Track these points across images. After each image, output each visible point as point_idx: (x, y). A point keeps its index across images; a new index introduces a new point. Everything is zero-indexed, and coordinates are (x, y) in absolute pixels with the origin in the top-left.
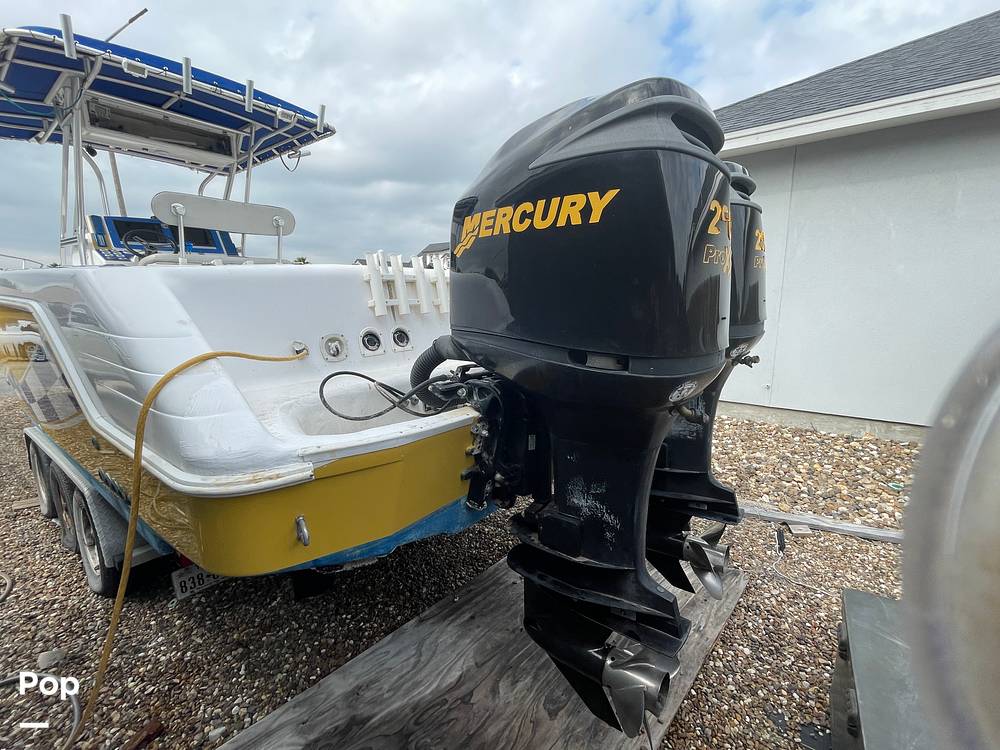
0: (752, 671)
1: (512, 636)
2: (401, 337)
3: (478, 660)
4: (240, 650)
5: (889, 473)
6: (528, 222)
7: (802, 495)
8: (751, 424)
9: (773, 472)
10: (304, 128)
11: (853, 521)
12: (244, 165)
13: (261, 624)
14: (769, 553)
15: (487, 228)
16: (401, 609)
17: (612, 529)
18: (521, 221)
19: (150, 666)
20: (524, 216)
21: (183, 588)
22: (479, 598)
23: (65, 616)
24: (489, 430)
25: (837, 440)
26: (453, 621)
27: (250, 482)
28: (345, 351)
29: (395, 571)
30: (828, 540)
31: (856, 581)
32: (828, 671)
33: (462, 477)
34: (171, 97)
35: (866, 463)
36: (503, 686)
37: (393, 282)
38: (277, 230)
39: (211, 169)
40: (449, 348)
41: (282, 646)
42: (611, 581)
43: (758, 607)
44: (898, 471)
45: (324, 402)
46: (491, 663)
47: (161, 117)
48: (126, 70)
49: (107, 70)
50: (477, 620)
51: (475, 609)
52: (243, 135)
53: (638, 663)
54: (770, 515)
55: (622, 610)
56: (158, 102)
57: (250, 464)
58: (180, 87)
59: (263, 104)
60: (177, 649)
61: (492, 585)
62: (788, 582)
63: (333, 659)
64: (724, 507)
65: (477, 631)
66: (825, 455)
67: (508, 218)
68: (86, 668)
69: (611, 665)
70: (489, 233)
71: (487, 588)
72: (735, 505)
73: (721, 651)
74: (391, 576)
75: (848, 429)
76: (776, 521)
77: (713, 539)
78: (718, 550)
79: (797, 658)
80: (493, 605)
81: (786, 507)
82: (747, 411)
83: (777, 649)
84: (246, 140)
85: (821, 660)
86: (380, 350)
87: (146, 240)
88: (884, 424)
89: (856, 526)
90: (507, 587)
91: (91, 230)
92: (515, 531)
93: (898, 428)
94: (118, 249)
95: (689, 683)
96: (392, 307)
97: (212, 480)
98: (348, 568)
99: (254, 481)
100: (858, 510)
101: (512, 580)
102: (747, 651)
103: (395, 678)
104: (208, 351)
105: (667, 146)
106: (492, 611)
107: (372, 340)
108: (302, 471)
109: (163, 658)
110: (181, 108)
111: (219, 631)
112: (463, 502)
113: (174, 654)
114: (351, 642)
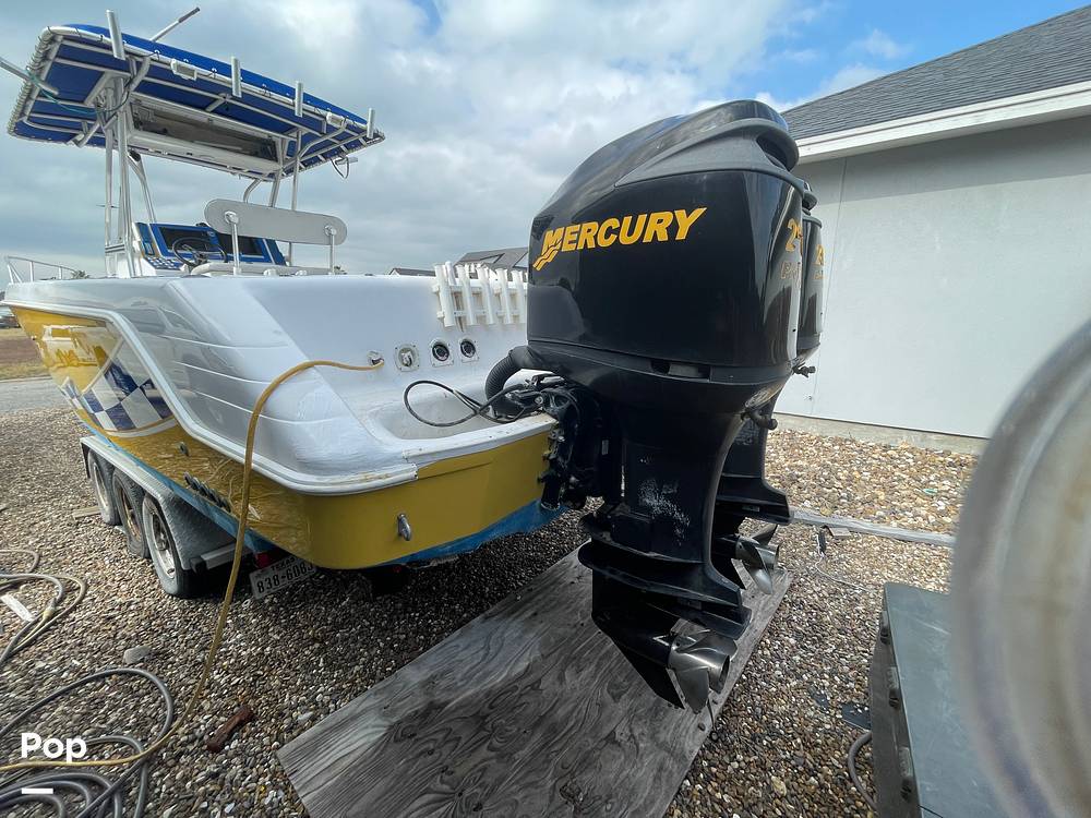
0: (797, 658)
1: (574, 630)
2: (468, 347)
3: (543, 652)
4: (317, 645)
5: (924, 479)
6: (613, 237)
7: (842, 500)
8: (793, 434)
9: (814, 479)
10: (352, 133)
11: (889, 524)
12: (289, 171)
13: (333, 622)
14: (811, 553)
15: (570, 242)
16: (466, 608)
17: (682, 526)
18: (607, 236)
19: (232, 660)
20: (610, 231)
21: (261, 587)
22: (540, 597)
23: (143, 616)
24: (564, 436)
25: (874, 448)
26: (517, 617)
27: (362, 481)
28: (417, 361)
29: (457, 572)
30: (866, 542)
31: (891, 579)
32: (866, 657)
33: (539, 480)
34: (215, 100)
35: (902, 470)
36: (568, 675)
37: (461, 293)
38: (329, 240)
39: (255, 175)
40: (526, 358)
41: (355, 641)
42: (680, 574)
43: (802, 602)
44: (932, 478)
45: (410, 410)
46: (556, 654)
47: (205, 120)
48: (175, 72)
49: (155, 71)
50: (539, 616)
51: (536, 607)
52: (288, 139)
53: (701, 648)
54: (812, 519)
55: (688, 600)
56: (201, 104)
57: (361, 464)
58: (229, 90)
59: (312, 108)
60: (257, 645)
61: (552, 584)
62: (829, 580)
63: (406, 654)
64: (776, 508)
65: (541, 626)
66: (863, 462)
67: (593, 233)
68: (171, 663)
69: (676, 650)
70: (572, 247)
71: (546, 588)
72: (787, 508)
73: (768, 641)
74: (454, 577)
75: (885, 437)
76: (817, 524)
77: (764, 539)
78: (769, 549)
79: (838, 646)
80: (554, 603)
81: (827, 511)
82: (790, 421)
83: (819, 639)
84: (292, 145)
85: (860, 648)
86: (449, 361)
87: (196, 248)
88: (921, 434)
89: (892, 528)
90: (566, 586)
91: (138, 238)
92: (586, 530)
93: (933, 437)
94: (166, 258)
95: (741, 669)
96: (460, 318)
97: (327, 479)
98: (434, 564)
99: (366, 480)
100: (894, 514)
101: (571, 580)
102: (792, 641)
103: (468, 667)
104: (306, 360)
105: (753, 167)
106: (553, 608)
107: (441, 351)
108: (408, 472)
109: (244, 653)
110: (225, 111)
111: (294, 628)
112: (538, 503)
113: (254, 649)
114: (421, 637)
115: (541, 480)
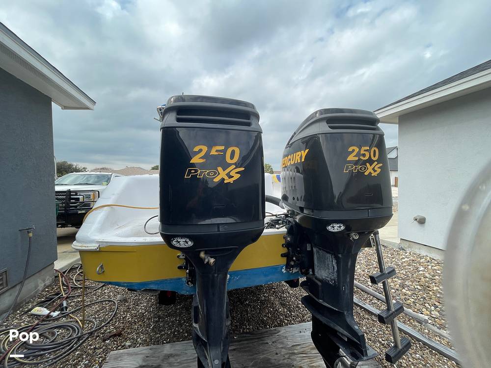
27: (80, 246)
33: (178, 267)
111: (159, 309)
112: (184, 280)
113: (144, 311)
114: (186, 335)
115: (180, 268)
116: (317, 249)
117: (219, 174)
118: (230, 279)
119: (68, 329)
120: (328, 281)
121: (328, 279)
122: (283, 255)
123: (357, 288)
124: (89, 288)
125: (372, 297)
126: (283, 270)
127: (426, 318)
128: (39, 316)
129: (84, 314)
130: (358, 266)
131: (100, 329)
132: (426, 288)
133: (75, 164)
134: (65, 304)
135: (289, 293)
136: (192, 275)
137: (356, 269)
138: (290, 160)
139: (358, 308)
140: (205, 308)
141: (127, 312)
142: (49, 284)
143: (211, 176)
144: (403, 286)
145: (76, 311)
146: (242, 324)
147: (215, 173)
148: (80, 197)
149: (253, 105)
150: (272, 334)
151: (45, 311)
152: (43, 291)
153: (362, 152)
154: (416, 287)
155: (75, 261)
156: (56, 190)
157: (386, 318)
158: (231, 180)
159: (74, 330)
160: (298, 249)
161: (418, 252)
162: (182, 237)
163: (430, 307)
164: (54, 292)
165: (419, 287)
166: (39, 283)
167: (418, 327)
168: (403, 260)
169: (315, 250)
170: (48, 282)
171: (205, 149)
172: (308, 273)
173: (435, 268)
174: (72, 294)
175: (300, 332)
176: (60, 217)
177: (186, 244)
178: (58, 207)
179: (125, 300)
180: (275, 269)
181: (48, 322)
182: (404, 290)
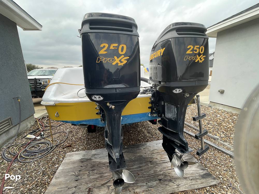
41: (93, 142)
57: (46, 101)
63: (97, 148)
71: (134, 147)
111: (88, 135)
112: (100, 119)
113: (81, 136)
114: (102, 146)
115: (97, 114)
116: (167, 103)
117: (115, 60)
118: (122, 119)
119: (46, 144)
120: (172, 119)
121: (172, 118)
122: (149, 108)
123: (186, 125)
124: (53, 126)
125: (192, 129)
126: (149, 115)
127: (218, 137)
128: (31, 138)
129: (52, 138)
130: (187, 115)
131: (61, 144)
132: (220, 124)
133: (36, 65)
134: (42, 133)
135: (152, 128)
136: (103, 117)
137: (186, 116)
138: (154, 55)
139: (186, 134)
140: (111, 130)
141: (73, 137)
142: (33, 124)
143: (111, 61)
144: (208, 124)
145: (48, 136)
146: (129, 141)
147: (113, 60)
148: (42, 82)
149: (133, 19)
150: (143, 145)
151: (33, 137)
152: (31, 128)
153: (195, 49)
154: (215, 124)
155: (44, 114)
156: (28, 78)
157: (199, 136)
158: (122, 64)
159: (49, 144)
160: (157, 104)
161: (218, 108)
162: (97, 95)
163: (220, 133)
164: (36, 128)
165: (216, 124)
166: (28, 124)
167: (213, 141)
168: (210, 112)
169: (166, 104)
170: (32, 124)
171: (107, 45)
172: (162, 116)
173: (226, 115)
174: (45, 129)
175: (157, 144)
176: (32, 92)
177: (99, 99)
178: (31, 87)
179: (71, 132)
180: (145, 115)
181: (35, 141)
182: (209, 126)
